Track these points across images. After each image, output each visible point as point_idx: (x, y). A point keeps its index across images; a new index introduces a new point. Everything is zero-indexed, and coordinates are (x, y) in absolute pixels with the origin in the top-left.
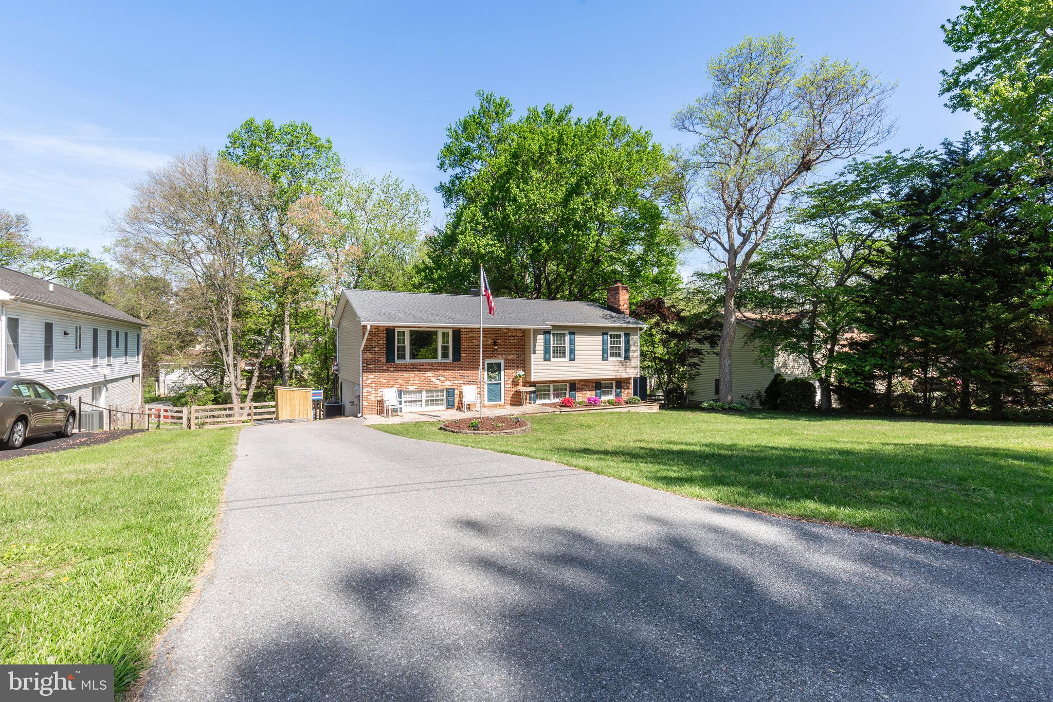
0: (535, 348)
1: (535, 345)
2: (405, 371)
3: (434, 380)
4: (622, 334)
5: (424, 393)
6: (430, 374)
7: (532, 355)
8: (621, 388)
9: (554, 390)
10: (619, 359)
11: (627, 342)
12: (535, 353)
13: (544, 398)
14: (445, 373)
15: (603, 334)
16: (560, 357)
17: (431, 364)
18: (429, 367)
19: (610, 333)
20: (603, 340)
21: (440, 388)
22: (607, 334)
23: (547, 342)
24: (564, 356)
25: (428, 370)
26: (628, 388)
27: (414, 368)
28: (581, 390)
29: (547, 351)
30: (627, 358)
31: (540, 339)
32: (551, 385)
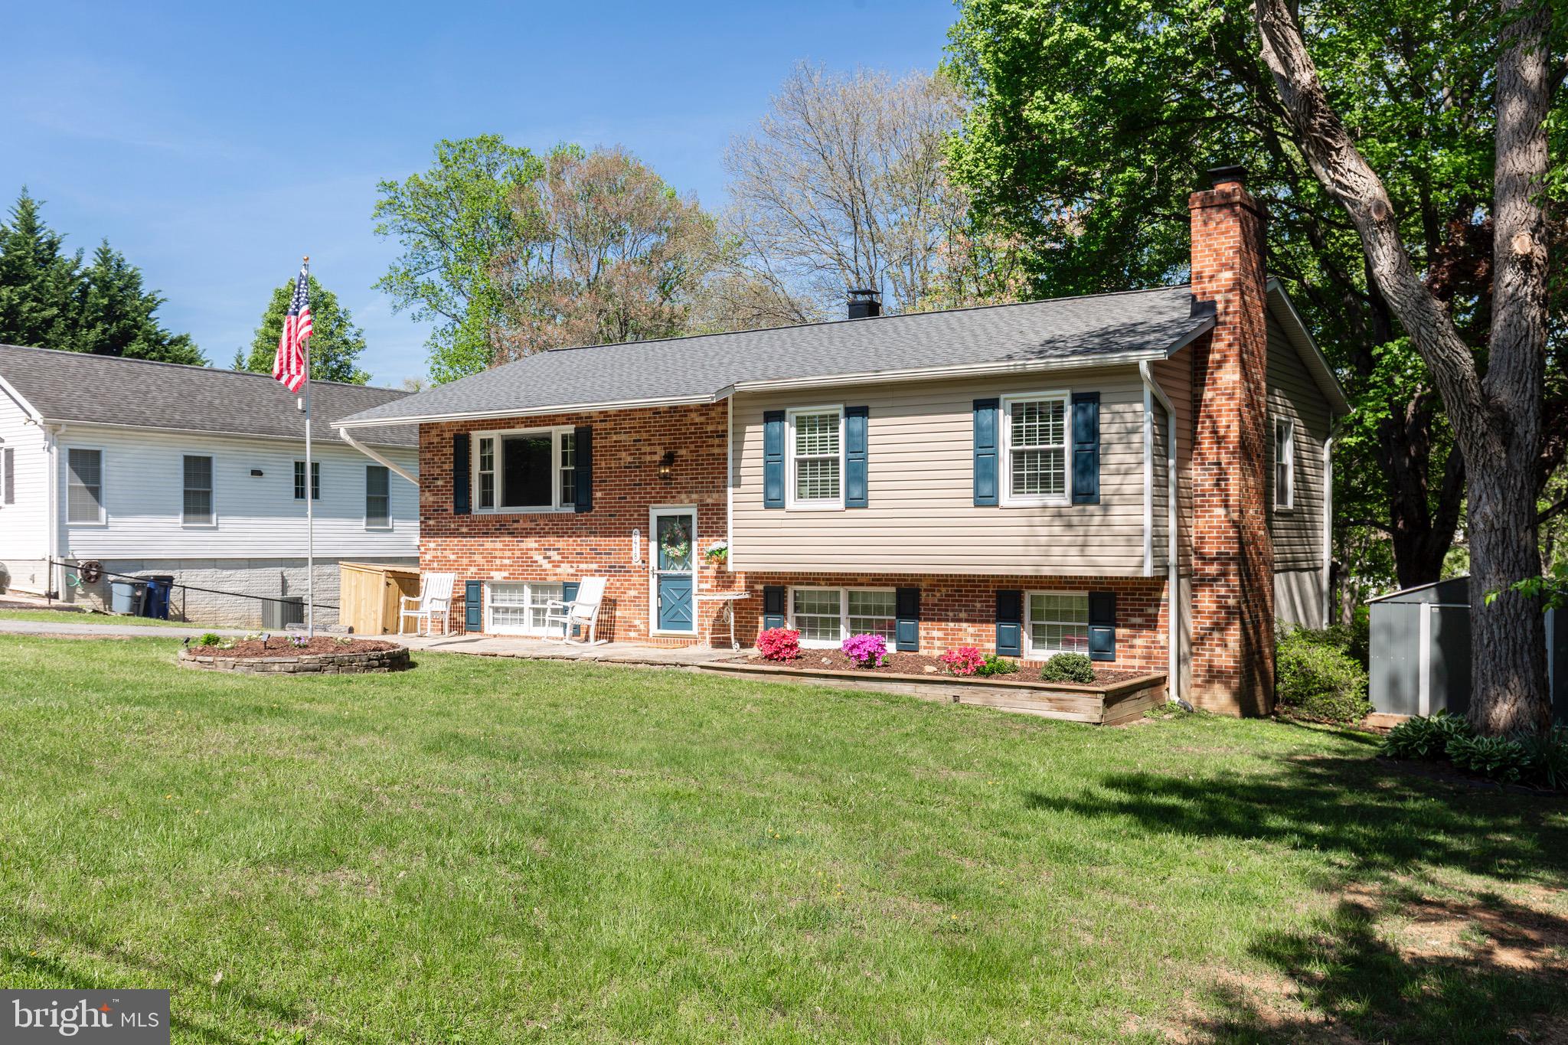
0: (737, 468)
1: (738, 459)
2: (486, 534)
3: (538, 557)
4: (1065, 396)
5: (527, 592)
6: (531, 543)
7: (730, 490)
8: (1112, 622)
9: (852, 610)
10: (1054, 500)
11: (1089, 435)
12: (737, 485)
13: (825, 634)
14: (561, 543)
15: (979, 405)
16: (824, 495)
17: (532, 518)
18: (529, 525)
19: (1007, 399)
20: (978, 429)
21: (551, 579)
22: (994, 404)
23: (773, 450)
24: (836, 494)
25: (527, 533)
26: (1151, 623)
27: (502, 528)
28: (938, 615)
29: (773, 476)
30: (1086, 495)
31: (755, 436)
32: (843, 592)
